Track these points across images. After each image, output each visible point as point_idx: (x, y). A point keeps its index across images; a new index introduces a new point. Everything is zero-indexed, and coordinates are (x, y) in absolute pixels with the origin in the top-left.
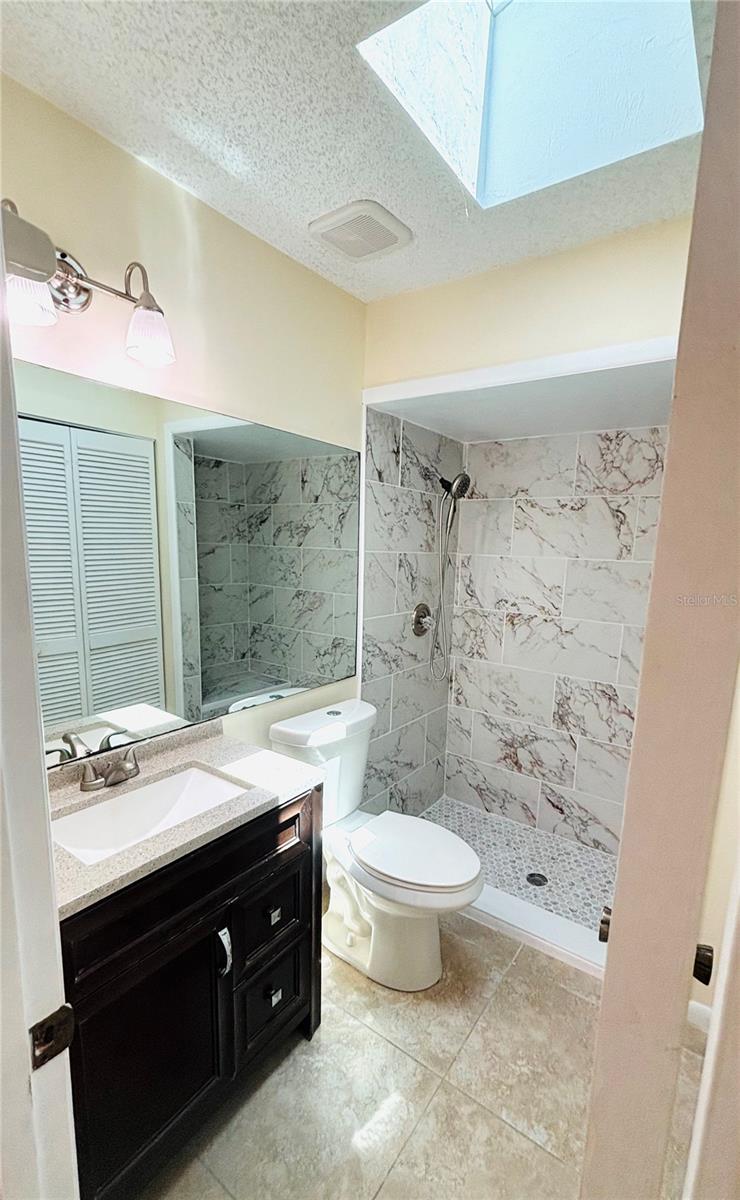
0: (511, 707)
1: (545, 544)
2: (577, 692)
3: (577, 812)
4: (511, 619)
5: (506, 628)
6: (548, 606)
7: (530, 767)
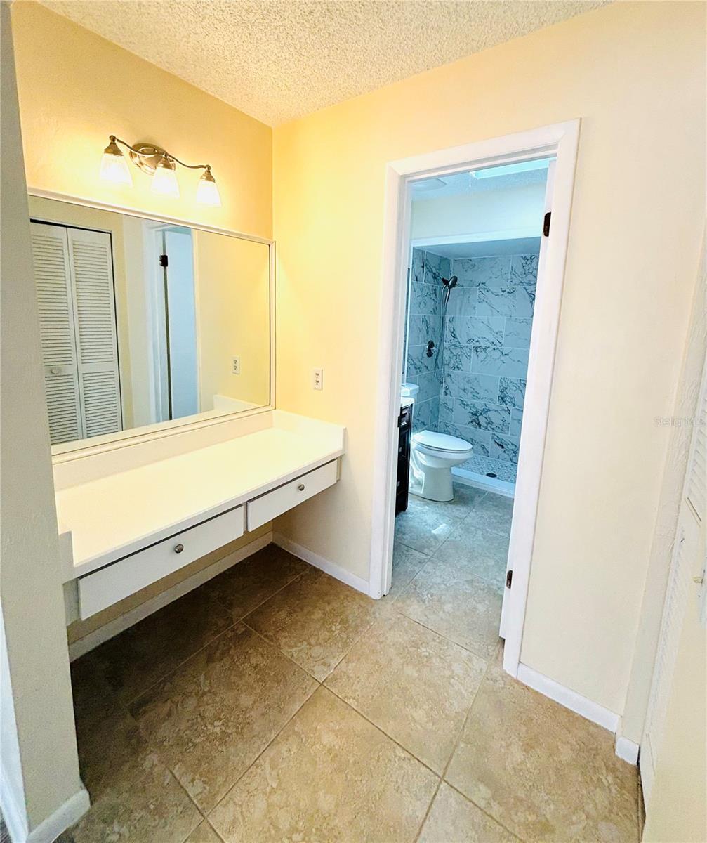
0: (475, 395)
1: (494, 311)
2: (510, 385)
3: (511, 447)
4: (476, 349)
5: (473, 354)
6: (496, 342)
7: (485, 425)
